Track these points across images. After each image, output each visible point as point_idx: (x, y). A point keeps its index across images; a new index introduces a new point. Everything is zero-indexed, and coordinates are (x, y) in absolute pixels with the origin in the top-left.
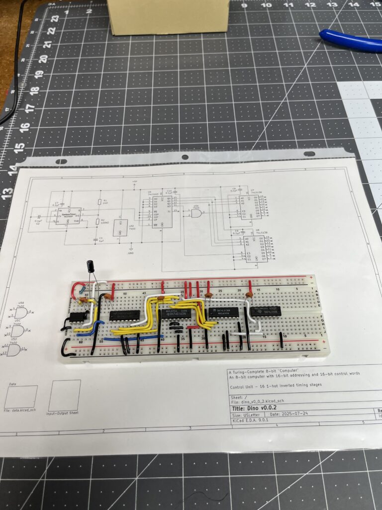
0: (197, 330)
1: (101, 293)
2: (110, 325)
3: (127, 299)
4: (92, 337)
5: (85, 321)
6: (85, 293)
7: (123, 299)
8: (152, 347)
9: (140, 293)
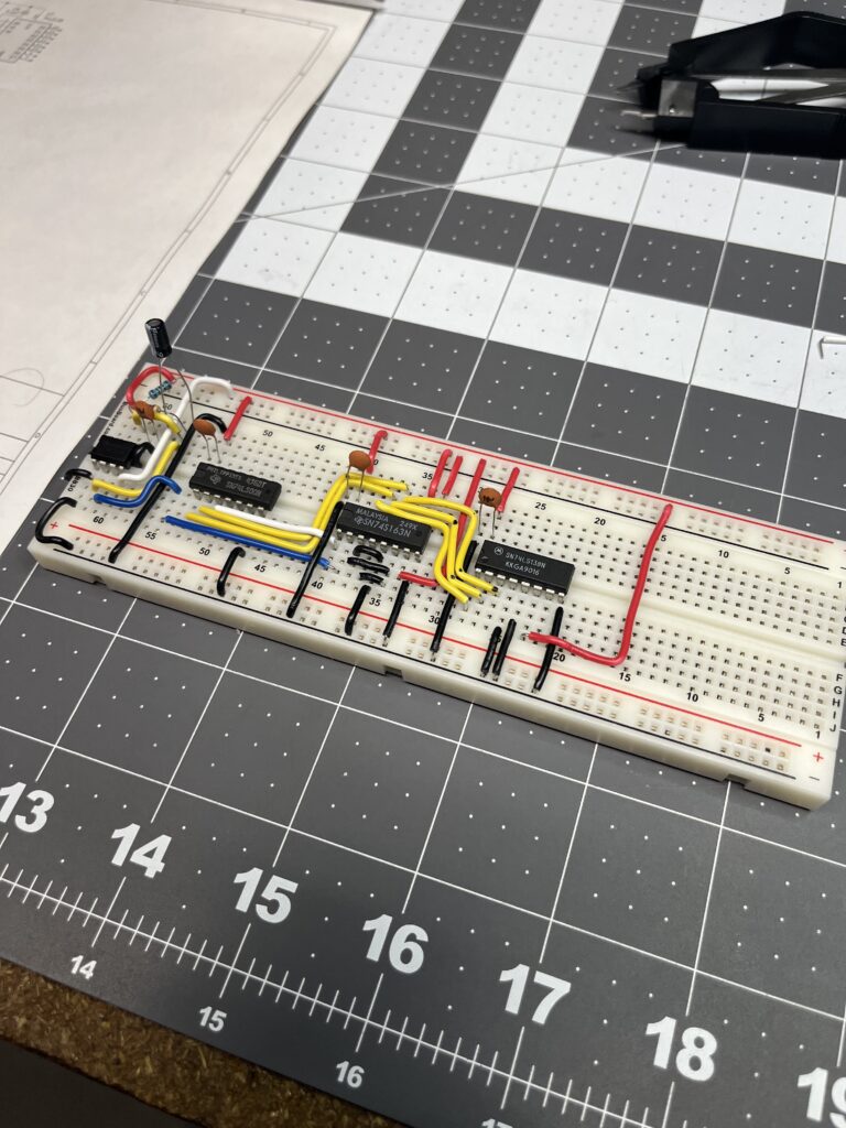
0: (426, 591)
2: (192, 501)
3: (268, 449)
4: (132, 517)
6: (163, 399)
7: (258, 446)
8: (281, 595)
9: (305, 443)
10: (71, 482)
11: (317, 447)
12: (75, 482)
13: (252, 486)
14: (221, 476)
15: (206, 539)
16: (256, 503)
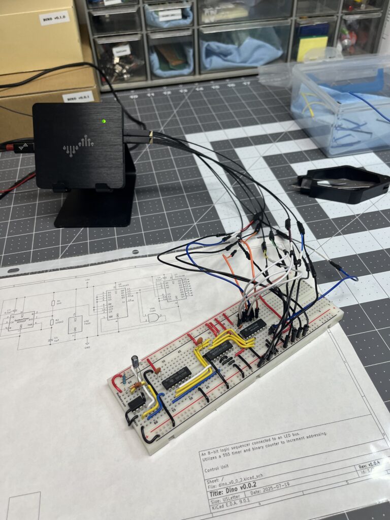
0: (244, 353)
1: (143, 372)
2: (170, 394)
3: (168, 365)
4: (163, 412)
5: (146, 403)
6: (127, 381)
7: (165, 367)
8: (219, 387)
9: (175, 354)
11: (179, 352)
12: (135, 423)
13: (182, 373)
14: (172, 378)
15: (186, 396)
16: (187, 376)
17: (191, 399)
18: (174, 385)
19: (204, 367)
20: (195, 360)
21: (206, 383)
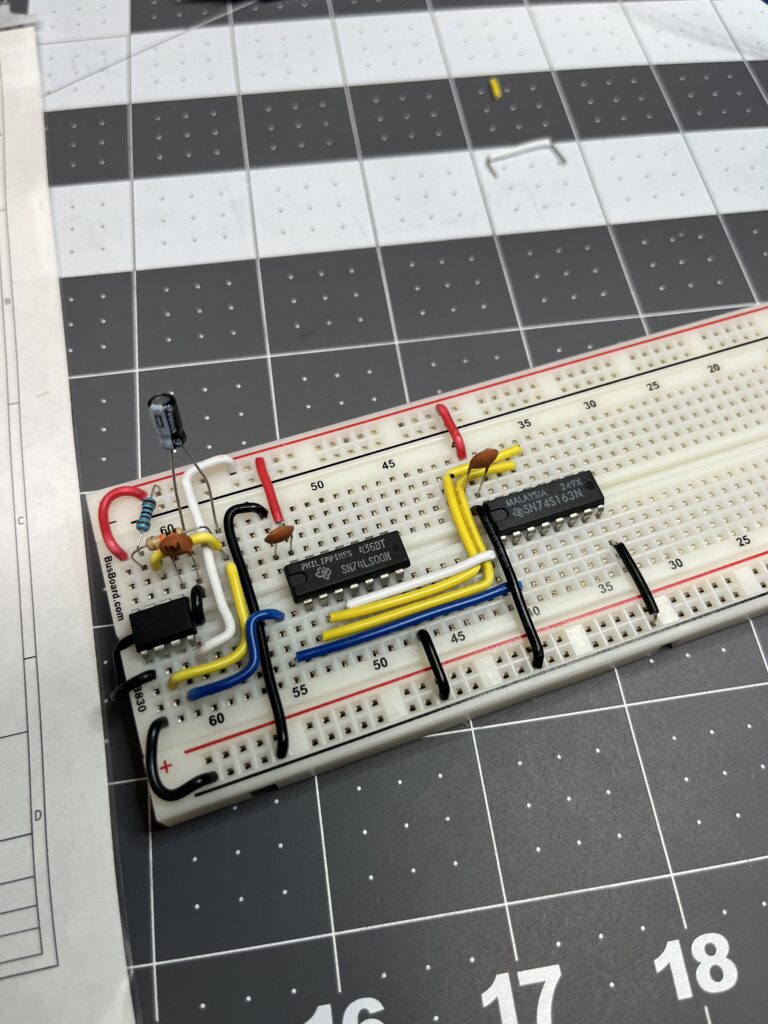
1: (222, 507)
2: (304, 618)
3: (331, 504)
4: (255, 684)
5: (203, 631)
6: (157, 525)
7: (317, 508)
9: (370, 469)
10: (133, 700)
11: (385, 466)
12: (139, 696)
13: (372, 553)
14: (328, 565)
15: (366, 649)
16: (391, 569)
17: (381, 664)
18: (330, 589)
19: (467, 555)
20: (440, 513)
21: (456, 618)
